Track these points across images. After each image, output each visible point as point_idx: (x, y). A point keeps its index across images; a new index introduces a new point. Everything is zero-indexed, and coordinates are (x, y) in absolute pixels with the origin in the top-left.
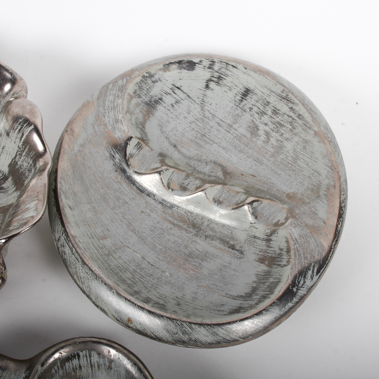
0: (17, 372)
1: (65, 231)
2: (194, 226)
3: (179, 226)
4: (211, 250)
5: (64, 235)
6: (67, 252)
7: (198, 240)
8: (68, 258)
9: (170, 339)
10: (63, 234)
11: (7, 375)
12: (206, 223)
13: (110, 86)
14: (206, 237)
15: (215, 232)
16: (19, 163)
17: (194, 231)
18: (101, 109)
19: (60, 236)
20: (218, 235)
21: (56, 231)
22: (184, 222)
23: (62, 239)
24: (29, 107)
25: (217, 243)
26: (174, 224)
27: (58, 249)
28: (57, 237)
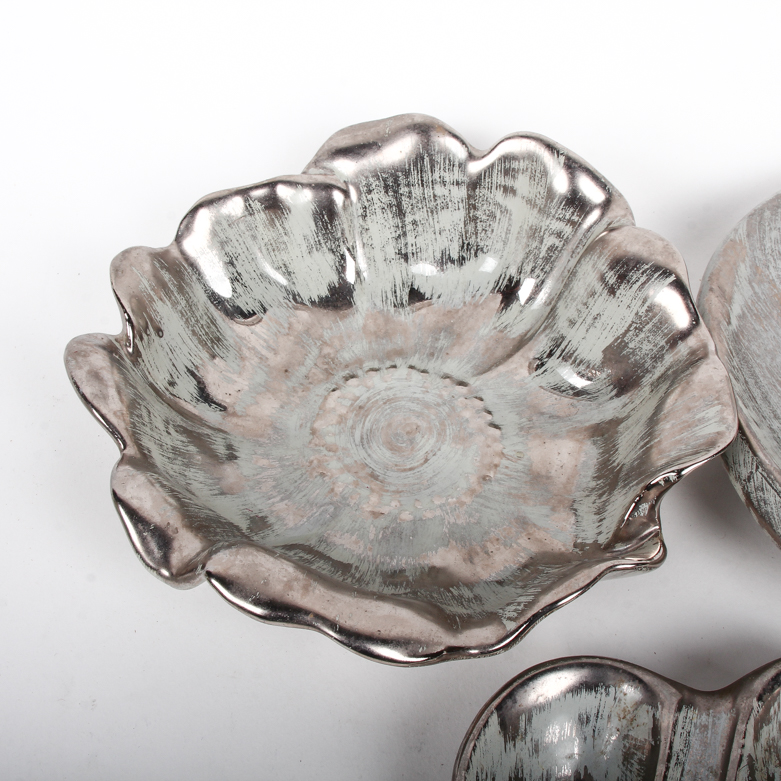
0: (711, 711)
1: (760, 461)
5: (760, 470)
6: (772, 499)
8: (774, 510)
10: (757, 468)
11: (695, 716)
13: (767, 214)
16: (631, 345)
18: (758, 254)
19: (751, 473)
21: (742, 462)
23: (758, 477)
27: (747, 495)
28: (744, 473)
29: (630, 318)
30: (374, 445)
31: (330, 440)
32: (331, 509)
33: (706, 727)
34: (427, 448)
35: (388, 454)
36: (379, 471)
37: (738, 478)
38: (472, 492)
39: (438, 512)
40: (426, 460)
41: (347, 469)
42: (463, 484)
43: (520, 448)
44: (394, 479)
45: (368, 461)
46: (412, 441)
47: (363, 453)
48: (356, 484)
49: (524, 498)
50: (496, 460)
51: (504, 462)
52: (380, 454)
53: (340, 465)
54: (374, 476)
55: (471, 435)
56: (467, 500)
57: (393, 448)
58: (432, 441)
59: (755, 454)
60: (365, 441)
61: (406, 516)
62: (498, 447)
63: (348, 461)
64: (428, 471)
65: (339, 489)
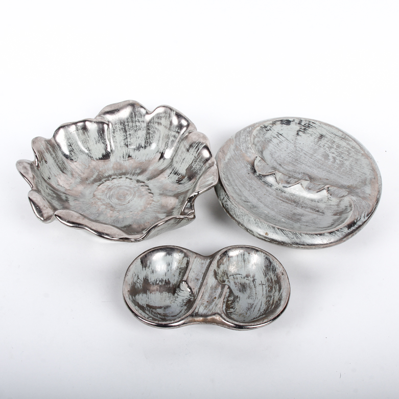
0: (205, 260)
1: (227, 194)
2: (295, 202)
3: (286, 202)
4: (305, 213)
5: (226, 196)
6: (229, 204)
7: (298, 208)
8: (230, 207)
9: (289, 242)
12: (301, 201)
13: (242, 131)
14: (302, 207)
15: (307, 205)
16: (194, 167)
17: (295, 205)
18: (238, 143)
19: (224, 197)
20: (309, 206)
21: (221, 195)
22: (289, 200)
23: (226, 198)
24: (202, 135)
25: (309, 210)
26: (283, 201)
27: (223, 204)
28: (222, 198)
29: (193, 158)
30: (113, 199)
31: (99, 197)
32: (98, 215)
33: (203, 263)
34: (130, 199)
35: (117, 201)
36: (114, 205)
37: (220, 200)
38: (142, 210)
39: (131, 216)
40: (129, 202)
41: (104, 204)
42: (140, 208)
43: (159, 199)
44: (118, 207)
45: (111, 203)
46: (125, 198)
47: (109, 201)
48: (106, 208)
49: (159, 212)
50: (151, 202)
51: (153, 203)
52: (114, 201)
53: (101, 203)
54: (112, 207)
55: (144, 195)
56: (140, 213)
57: (118, 199)
58: (131, 197)
59: (225, 192)
60: (110, 197)
61: (121, 217)
62: (152, 199)
63: (104, 202)
64: (129, 205)
65: (100, 210)
